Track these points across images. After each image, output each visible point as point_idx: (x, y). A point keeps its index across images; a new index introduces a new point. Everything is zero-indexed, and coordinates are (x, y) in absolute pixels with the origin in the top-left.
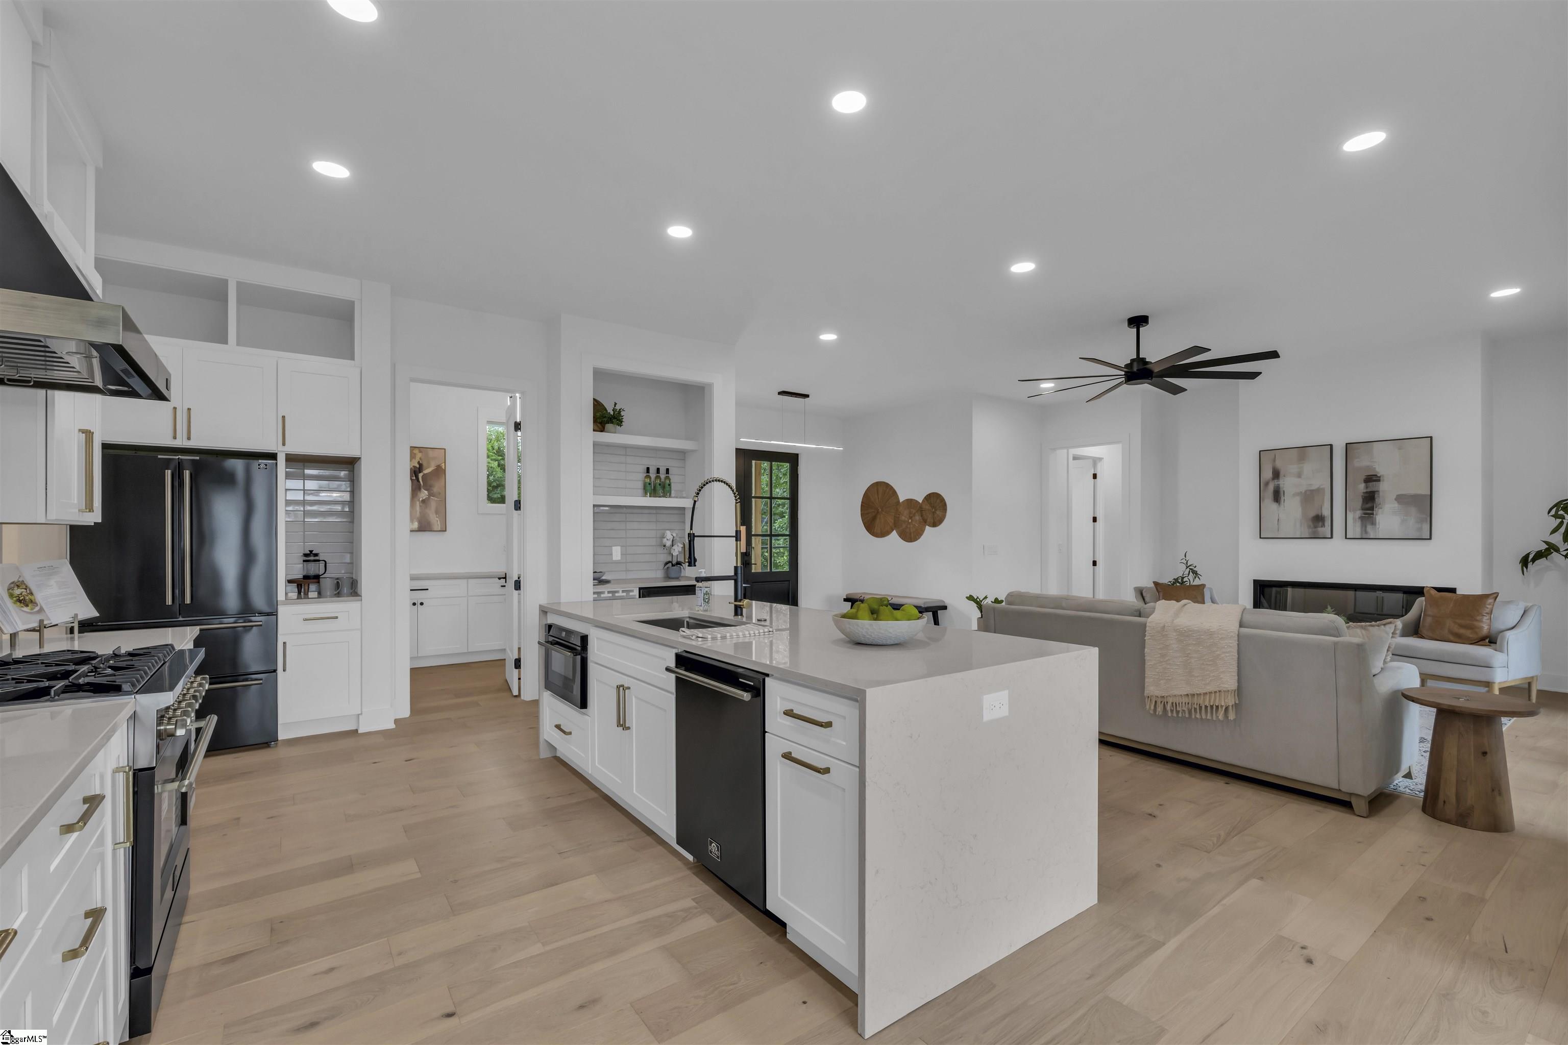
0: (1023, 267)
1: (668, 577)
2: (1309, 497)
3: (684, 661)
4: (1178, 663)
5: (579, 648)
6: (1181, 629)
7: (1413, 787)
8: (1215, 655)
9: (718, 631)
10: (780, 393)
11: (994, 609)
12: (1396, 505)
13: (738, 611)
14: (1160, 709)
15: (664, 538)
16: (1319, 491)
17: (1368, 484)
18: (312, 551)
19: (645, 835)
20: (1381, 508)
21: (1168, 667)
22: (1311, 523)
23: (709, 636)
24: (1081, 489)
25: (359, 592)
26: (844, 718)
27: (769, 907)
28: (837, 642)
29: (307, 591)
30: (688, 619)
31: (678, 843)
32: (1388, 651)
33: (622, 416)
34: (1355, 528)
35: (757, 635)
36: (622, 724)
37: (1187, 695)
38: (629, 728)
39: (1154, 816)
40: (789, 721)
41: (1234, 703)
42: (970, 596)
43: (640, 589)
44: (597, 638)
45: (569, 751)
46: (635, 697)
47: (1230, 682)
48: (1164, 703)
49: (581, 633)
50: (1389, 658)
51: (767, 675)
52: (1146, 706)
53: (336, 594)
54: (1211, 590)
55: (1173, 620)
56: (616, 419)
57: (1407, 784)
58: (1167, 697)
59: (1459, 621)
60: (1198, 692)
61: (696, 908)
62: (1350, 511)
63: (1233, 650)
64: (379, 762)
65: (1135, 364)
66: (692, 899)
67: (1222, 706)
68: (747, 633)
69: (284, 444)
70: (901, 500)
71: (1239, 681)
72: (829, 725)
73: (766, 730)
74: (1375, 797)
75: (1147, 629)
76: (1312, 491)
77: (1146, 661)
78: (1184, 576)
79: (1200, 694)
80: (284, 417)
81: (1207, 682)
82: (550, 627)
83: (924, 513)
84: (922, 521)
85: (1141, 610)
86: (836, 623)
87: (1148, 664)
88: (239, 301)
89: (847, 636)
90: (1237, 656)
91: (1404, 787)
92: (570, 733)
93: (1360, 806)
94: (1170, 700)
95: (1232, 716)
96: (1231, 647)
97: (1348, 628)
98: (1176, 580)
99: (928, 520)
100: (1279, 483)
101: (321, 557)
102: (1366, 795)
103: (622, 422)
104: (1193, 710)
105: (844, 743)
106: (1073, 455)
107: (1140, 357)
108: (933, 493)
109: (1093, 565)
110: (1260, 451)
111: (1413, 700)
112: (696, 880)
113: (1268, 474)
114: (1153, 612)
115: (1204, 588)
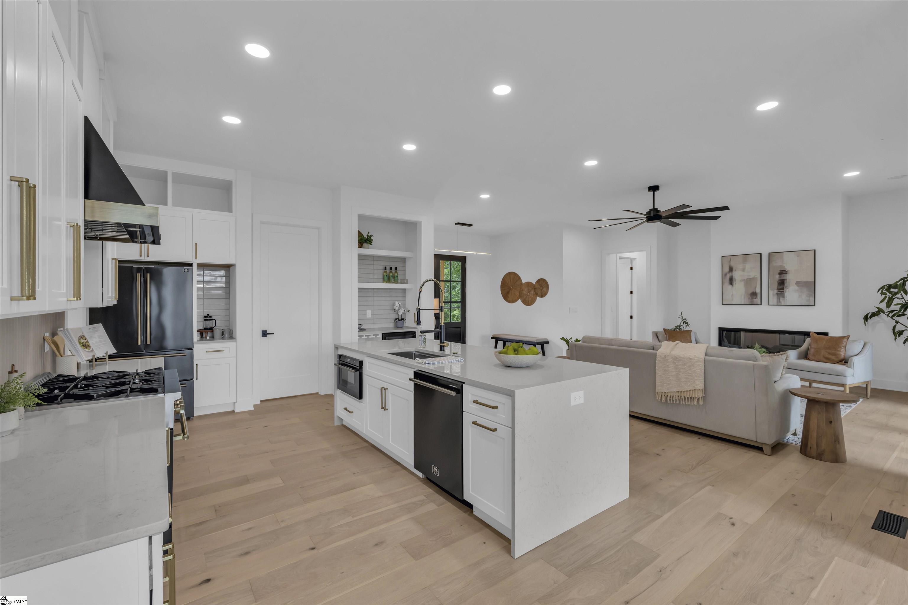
0: (591, 163)
1: (396, 327)
2: (748, 282)
3: (418, 375)
4: (674, 375)
5: (358, 368)
6: (675, 357)
7: (797, 440)
8: (692, 371)
9: (435, 360)
10: (456, 224)
11: (575, 345)
12: (796, 287)
13: (442, 348)
14: (664, 399)
15: (394, 305)
16: (754, 279)
17: (781, 275)
18: (209, 315)
19: (396, 464)
20: (788, 289)
21: (668, 377)
22: (750, 297)
23: (432, 363)
24: (624, 275)
25: (234, 337)
26: (504, 404)
27: (466, 498)
28: (496, 365)
29: (206, 336)
30: (414, 352)
31: (415, 468)
32: (783, 368)
33: (372, 239)
34: (774, 300)
35: (455, 361)
36: (384, 408)
37: (678, 392)
38: (387, 409)
39: (660, 455)
40: (475, 406)
41: (702, 396)
42: (563, 337)
43: (382, 334)
44: (368, 362)
45: (351, 421)
46: (391, 393)
47: (700, 385)
48: (666, 396)
49: (359, 360)
50: (784, 373)
51: (464, 383)
52: (656, 397)
53: (222, 338)
54: (695, 333)
55: (671, 352)
56: (369, 240)
57: (794, 438)
58: (667, 393)
59: (830, 351)
60: (684, 390)
61: (427, 500)
62: (771, 290)
63: (701, 368)
64: (250, 428)
65: (652, 212)
66: (424, 496)
67: (696, 398)
68: (450, 361)
69: (196, 258)
70: (523, 283)
71: (705, 384)
72: (496, 407)
73: (463, 410)
74: (775, 445)
75: (657, 356)
76: (751, 279)
77: (657, 374)
78: (681, 325)
79: (685, 391)
80: (196, 244)
81: (689, 385)
82: (340, 356)
83: (536, 290)
84: (535, 294)
85: (654, 346)
86: (496, 356)
87: (657, 375)
88: (173, 181)
89: (501, 362)
90: (704, 371)
91: (792, 440)
92: (352, 412)
93: (767, 449)
94: (669, 395)
95: (701, 402)
96: (700, 366)
97: (761, 357)
98: (676, 327)
99: (539, 294)
100: (732, 274)
101: (213, 318)
102: (770, 444)
103: (372, 242)
104: (681, 400)
105: (504, 416)
106: (620, 257)
107: (655, 208)
108: (542, 279)
109: (631, 318)
110: (722, 257)
111: (795, 394)
112: (425, 486)
113: (726, 269)
114: (660, 347)
115: (691, 332)
